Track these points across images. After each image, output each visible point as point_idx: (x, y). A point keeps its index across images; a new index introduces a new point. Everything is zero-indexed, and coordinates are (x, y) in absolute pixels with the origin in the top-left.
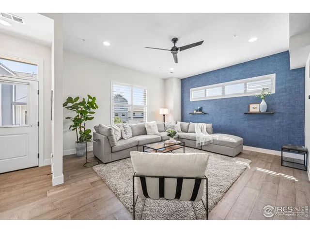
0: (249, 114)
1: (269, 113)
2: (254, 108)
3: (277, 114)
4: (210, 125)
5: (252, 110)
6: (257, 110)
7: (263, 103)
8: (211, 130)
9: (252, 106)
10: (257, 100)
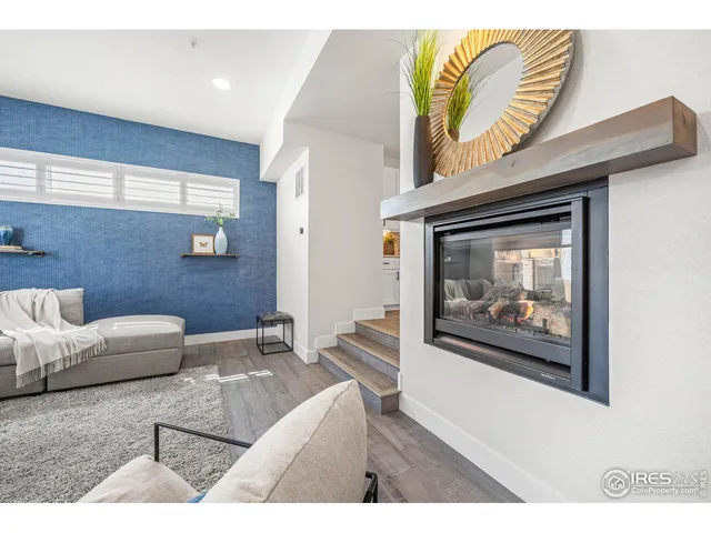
0: (191, 258)
1: (230, 258)
2: (203, 245)
3: (242, 259)
4: (74, 294)
5: (198, 249)
6: (208, 250)
7: (221, 234)
8: (79, 313)
9: (198, 240)
10: (208, 226)
